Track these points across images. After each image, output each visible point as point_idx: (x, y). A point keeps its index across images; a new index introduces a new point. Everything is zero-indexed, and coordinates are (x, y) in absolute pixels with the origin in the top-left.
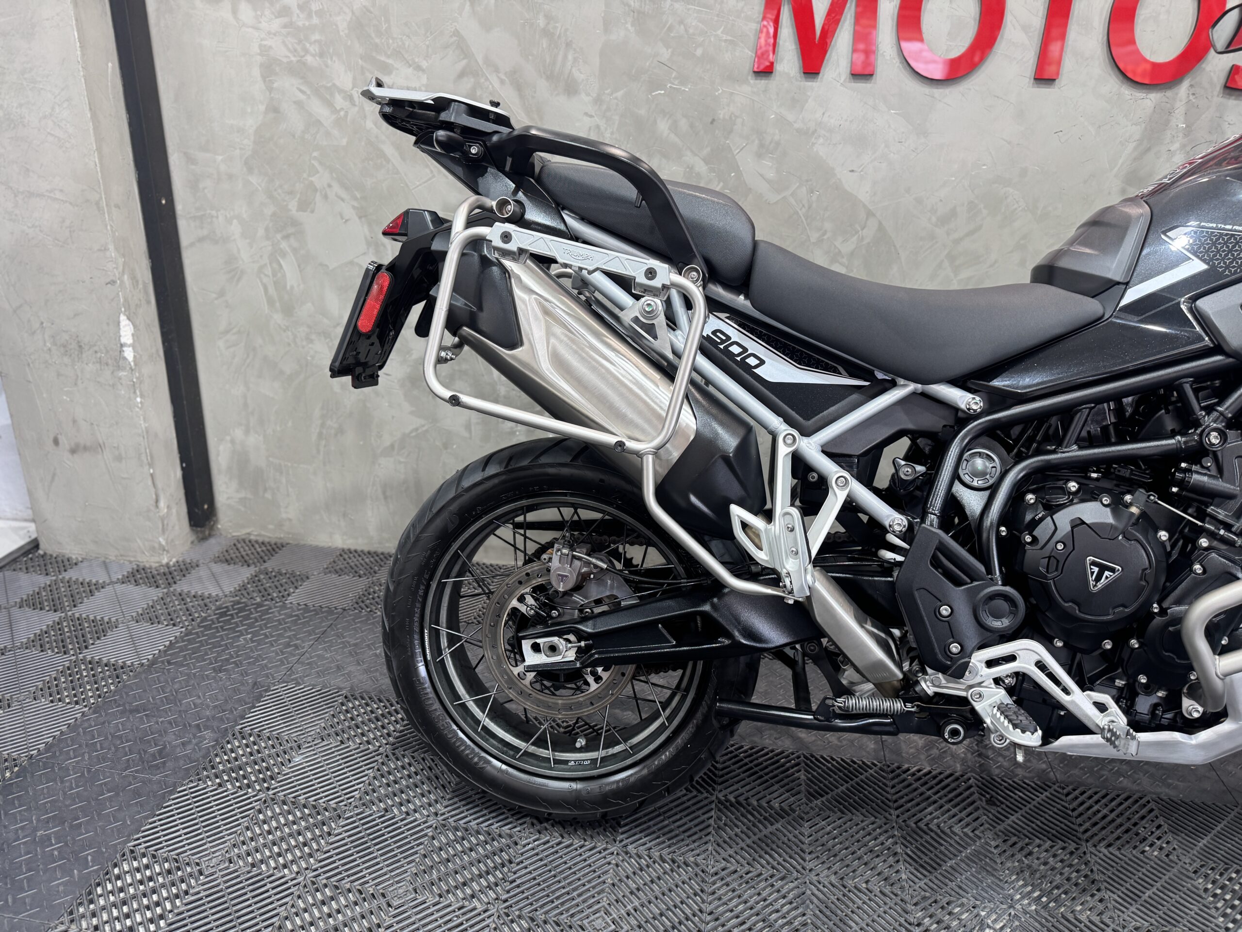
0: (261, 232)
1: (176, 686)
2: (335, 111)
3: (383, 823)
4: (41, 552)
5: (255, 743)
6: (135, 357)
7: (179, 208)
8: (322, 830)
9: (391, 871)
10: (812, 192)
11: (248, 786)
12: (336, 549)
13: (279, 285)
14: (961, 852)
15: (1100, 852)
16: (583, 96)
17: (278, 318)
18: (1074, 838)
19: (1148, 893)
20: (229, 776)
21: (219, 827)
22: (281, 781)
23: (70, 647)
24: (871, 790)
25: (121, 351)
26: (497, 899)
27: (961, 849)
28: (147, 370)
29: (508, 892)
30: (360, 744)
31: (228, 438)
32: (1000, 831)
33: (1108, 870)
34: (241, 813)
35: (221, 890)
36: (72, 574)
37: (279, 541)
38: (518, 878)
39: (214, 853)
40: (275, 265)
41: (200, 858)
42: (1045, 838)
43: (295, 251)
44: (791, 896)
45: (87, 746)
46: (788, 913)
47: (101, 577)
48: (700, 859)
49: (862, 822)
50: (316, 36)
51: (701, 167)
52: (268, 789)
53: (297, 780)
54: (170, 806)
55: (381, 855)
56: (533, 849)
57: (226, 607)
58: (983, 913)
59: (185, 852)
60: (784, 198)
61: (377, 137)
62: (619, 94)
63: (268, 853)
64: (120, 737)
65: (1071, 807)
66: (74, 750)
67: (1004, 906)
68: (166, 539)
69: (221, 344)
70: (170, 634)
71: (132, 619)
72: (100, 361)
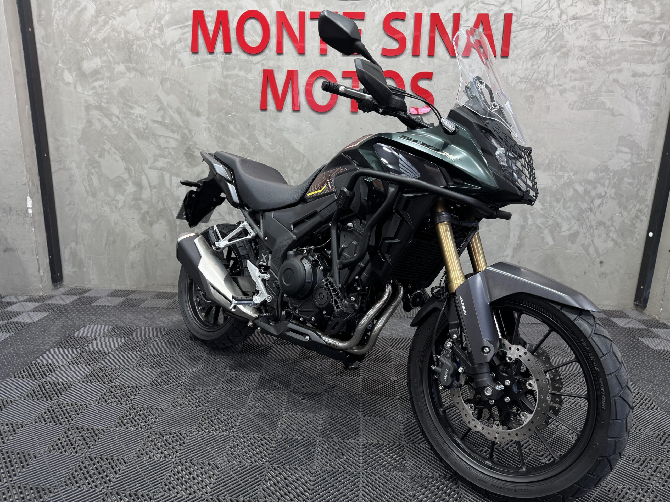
0: (84, 166)
2: (113, 122)
6: (32, 212)
7: (51, 158)
10: (284, 149)
13: (91, 186)
16: (203, 117)
17: (90, 199)
25: (27, 211)
28: (37, 218)
31: (69, 247)
37: (89, 289)
40: (89, 178)
43: (97, 172)
47: (14, 300)
50: (106, 97)
51: (246, 141)
57: (67, 307)
60: (275, 151)
61: (128, 131)
62: (215, 116)
68: (42, 286)
69: (67, 209)
70: (45, 314)
71: (29, 311)
72: (18, 214)
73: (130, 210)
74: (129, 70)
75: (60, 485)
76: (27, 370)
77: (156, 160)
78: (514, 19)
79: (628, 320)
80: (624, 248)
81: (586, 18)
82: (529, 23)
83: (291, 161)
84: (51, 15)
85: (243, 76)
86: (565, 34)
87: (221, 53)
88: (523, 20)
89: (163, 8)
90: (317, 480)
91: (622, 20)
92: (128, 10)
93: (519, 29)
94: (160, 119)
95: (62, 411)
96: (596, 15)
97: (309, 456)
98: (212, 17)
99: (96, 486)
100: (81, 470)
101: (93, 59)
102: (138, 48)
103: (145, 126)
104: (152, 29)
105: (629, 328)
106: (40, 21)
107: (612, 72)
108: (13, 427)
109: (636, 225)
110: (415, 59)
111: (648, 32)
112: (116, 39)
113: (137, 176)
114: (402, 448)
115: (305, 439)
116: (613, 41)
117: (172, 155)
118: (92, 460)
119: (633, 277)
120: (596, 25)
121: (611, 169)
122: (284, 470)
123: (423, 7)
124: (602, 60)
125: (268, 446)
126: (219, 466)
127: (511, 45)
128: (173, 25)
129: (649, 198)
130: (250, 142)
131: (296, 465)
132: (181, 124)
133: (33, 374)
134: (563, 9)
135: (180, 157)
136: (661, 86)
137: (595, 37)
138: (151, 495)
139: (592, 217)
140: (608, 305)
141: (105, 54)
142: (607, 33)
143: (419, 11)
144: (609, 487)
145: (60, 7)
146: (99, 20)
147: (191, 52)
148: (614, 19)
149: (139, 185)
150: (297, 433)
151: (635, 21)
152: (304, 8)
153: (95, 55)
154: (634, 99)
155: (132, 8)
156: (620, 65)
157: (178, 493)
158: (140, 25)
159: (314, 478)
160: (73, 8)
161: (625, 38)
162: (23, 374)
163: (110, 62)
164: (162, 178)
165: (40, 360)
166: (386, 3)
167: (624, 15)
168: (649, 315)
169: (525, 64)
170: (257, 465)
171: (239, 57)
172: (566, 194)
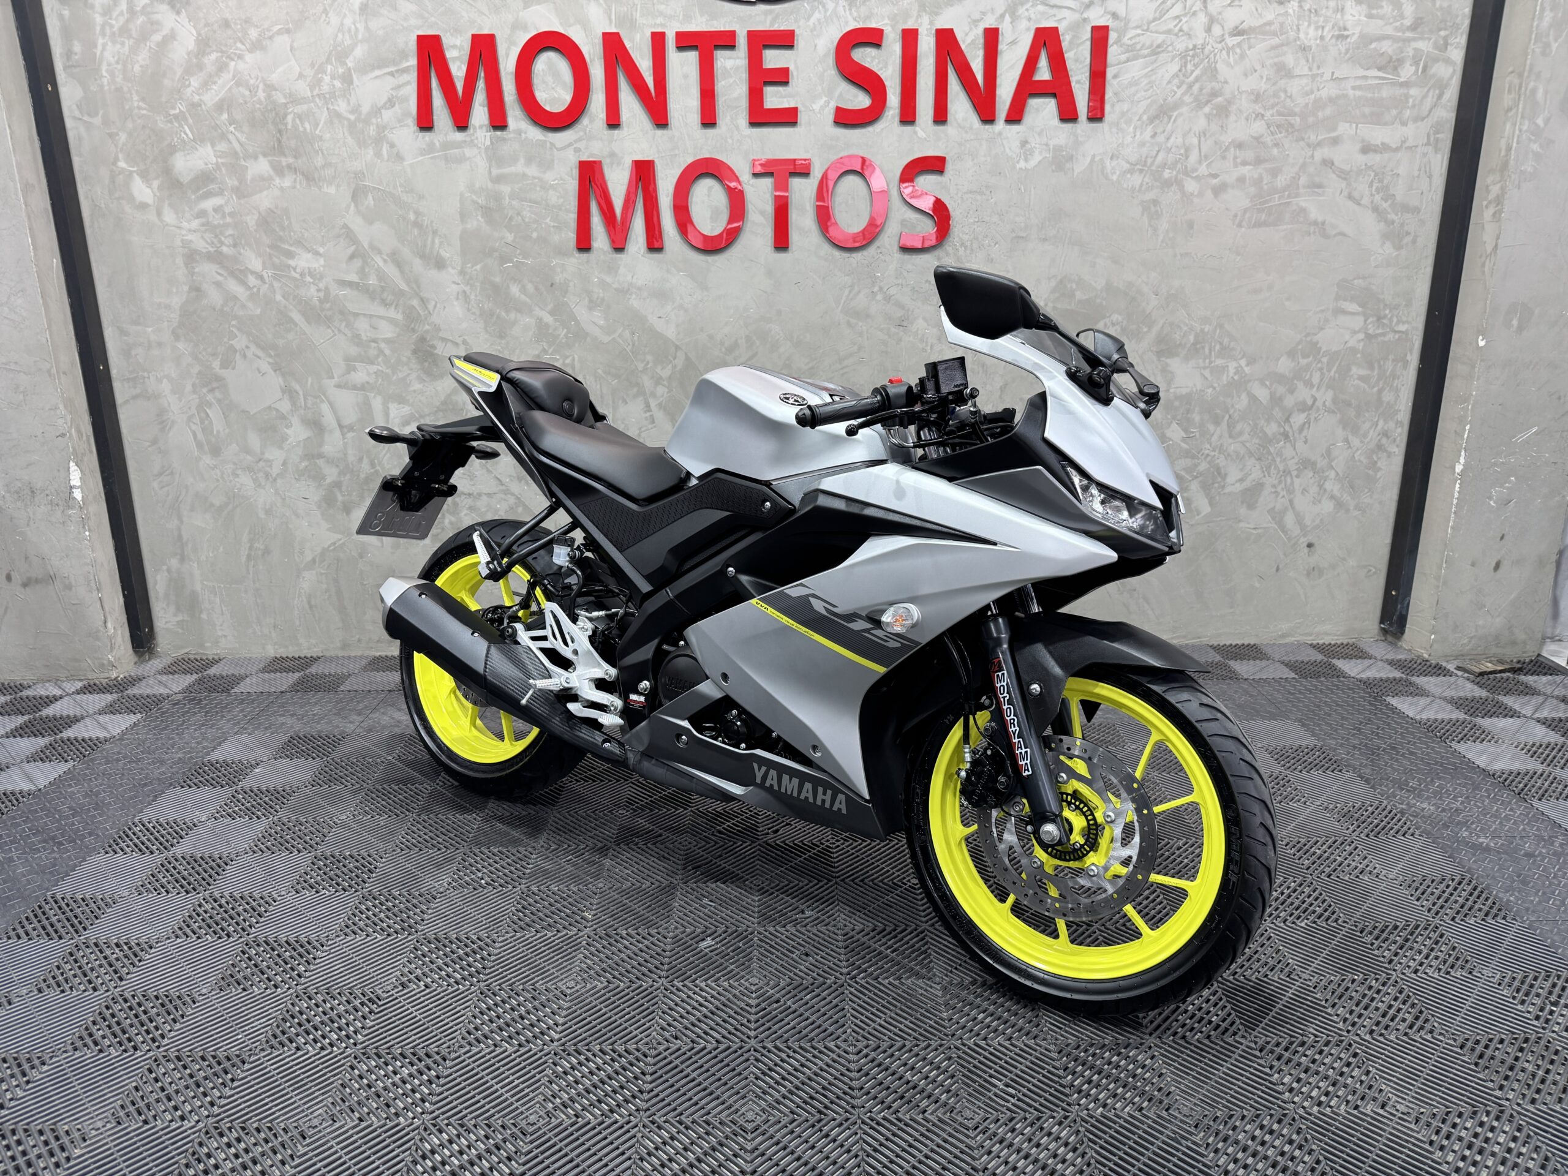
0: (189, 388)
2: (249, 288)
6: (83, 498)
7: (114, 372)
10: (633, 334)
13: (207, 430)
16: (450, 269)
17: (207, 460)
25: (71, 492)
28: (92, 509)
31: (165, 568)
36: (28, 693)
37: (216, 658)
40: (203, 415)
43: (219, 401)
50: (230, 232)
51: (548, 319)
57: (178, 700)
60: (614, 339)
61: (285, 307)
62: (478, 267)
68: (114, 658)
69: (155, 485)
70: (132, 719)
71: (95, 713)
72: (51, 503)
73: (298, 480)
74: (279, 171)
75: (259, 1048)
76: (128, 836)
77: (350, 369)
78: (1113, 36)
79: (1367, 662)
80: (1357, 513)
81: (1262, 30)
82: (1143, 45)
83: (649, 358)
84: (95, 54)
85: (534, 178)
86: (1220, 66)
87: (484, 129)
88: (1131, 39)
89: (349, 30)
90: (763, 1005)
91: (1337, 33)
92: (271, 38)
93: (1123, 57)
94: (354, 278)
95: (226, 912)
96: (1282, 25)
97: (742, 960)
98: (460, 48)
99: (331, 1045)
100: (293, 1017)
101: (196, 149)
102: (298, 121)
103: (321, 295)
104: (327, 79)
105: (1368, 679)
106: (70, 67)
107: (1319, 144)
108: (130, 948)
109: (1379, 464)
110: (908, 129)
111: (1391, 58)
112: (246, 103)
113: (309, 405)
114: (921, 936)
115: (729, 930)
116: (1319, 79)
117: (385, 355)
118: (310, 999)
119: (1375, 573)
120: (1282, 45)
121: (1324, 349)
122: (697, 990)
123: (919, 16)
124: (1298, 119)
125: (659, 950)
126: (568, 991)
127: (1109, 95)
128: (373, 68)
129: (1402, 408)
130: (556, 320)
131: (719, 979)
132: (403, 286)
133: (143, 844)
134: (1215, 13)
135: (404, 359)
136: (1420, 170)
137: (1283, 71)
138: (444, 1052)
139: (1288, 452)
140: (1327, 634)
141: (223, 137)
142: (1308, 61)
143: (910, 25)
144: (1314, 980)
145: (114, 34)
146: (206, 60)
147: (416, 128)
148: (1320, 32)
149: (316, 425)
150: (712, 921)
151: (1362, 36)
152: (662, 25)
153: (199, 139)
154: (1365, 201)
155: (279, 32)
156: (1334, 129)
157: (495, 1045)
158: (298, 69)
159: (757, 1001)
160: (144, 37)
161: (1344, 71)
162: (123, 845)
163: (236, 153)
164: (366, 408)
165: (150, 814)
166: (840, 9)
167: (1341, 24)
168: (1410, 650)
169: (1138, 134)
170: (641, 986)
171: (523, 136)
172: (1233, 406)
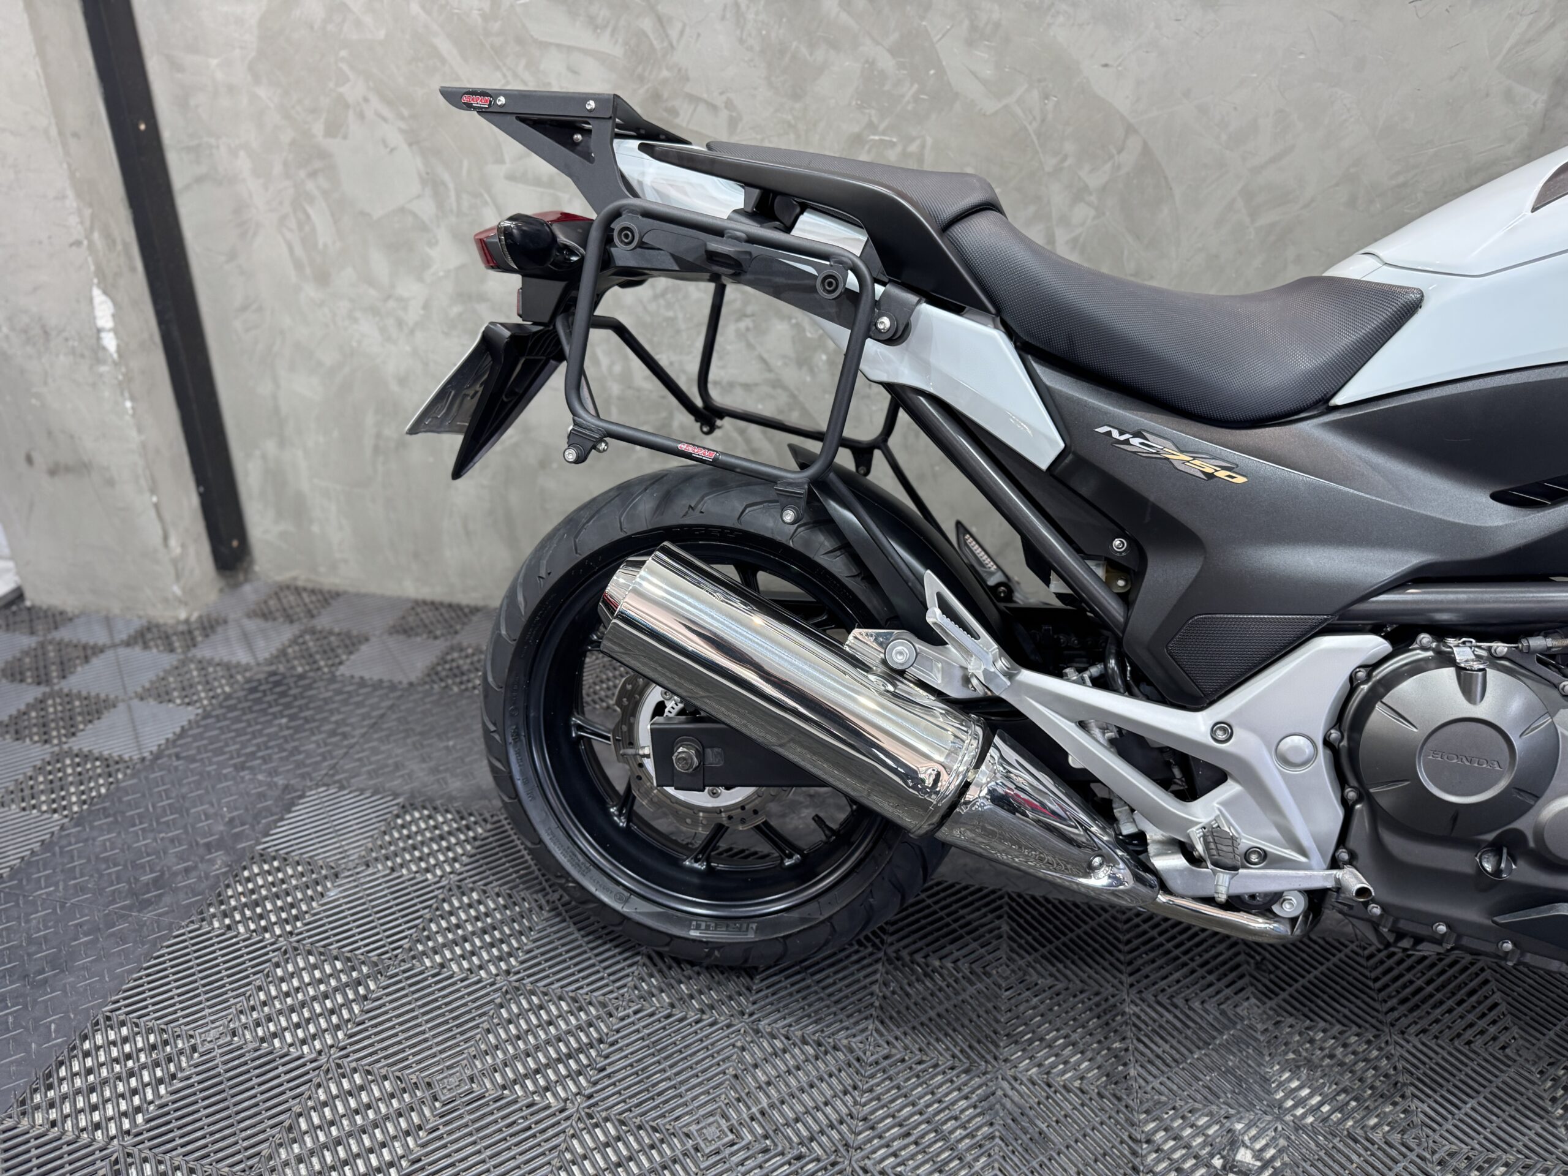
0: (278, 169)
1: (184, 790)
3: (436, 983)
4: (28, 603)
5: (278, 870)
6: (118, 346)
7: (167, 135)
8: (356, 992)
9: (441, 1052)
11: (265, 929)
12: (408, 600)
13: (309, 242)
14: (1214, 1038)
15: (1408, 1042)
17: (310, 291)
18: (1373, 1021)
19: (1472, 1103)
20: (243, 914)
21: (223, 986)
22: (309, 923)
23: (54, 733)
24: (1097, 946)
25: (99, 339)
26: (578, 1094)
27: (1215, 1034)
28: (138, 363)
29: (595, 1083)
30: (416, 872)
31: (258, 453)
32: (1271, 1009)
33: (1417, 1068)
34: (253, 967)
35: (219, 1075)
36: (64, 634)
37: (334, 589)
38: (610, 1064)
39: (213, 1022)
40: (301, 215)
41: (194, 1029)
42: (1333, 1021)
43: (325, 193)
44: (974, 1097)
45: (62, 871)
46: (969, 1121)
47: (100, 637)
48: (854, 1043)
49: (1081, 992)
51: (887, 63)
52: (291, 933)
53: (330, 923)
54: (162, 956)
55: (431, 1029)
56: (633, 1023)
57: (259, 680)
58: (1239, 1126)
59: (177, 1020)
60: (1006, 107)
61: (426, 26)
63: (284, 1024)
64: (106, 860)
65: (1373, 975)
66: (47, 877)
67: (1269, 1118)
68: (183, 589)
69: (238, 324)
70: (183, 716)
71: (134, 696)
72: (73, 352)
73: (447, 334)
130: (901, 66)
